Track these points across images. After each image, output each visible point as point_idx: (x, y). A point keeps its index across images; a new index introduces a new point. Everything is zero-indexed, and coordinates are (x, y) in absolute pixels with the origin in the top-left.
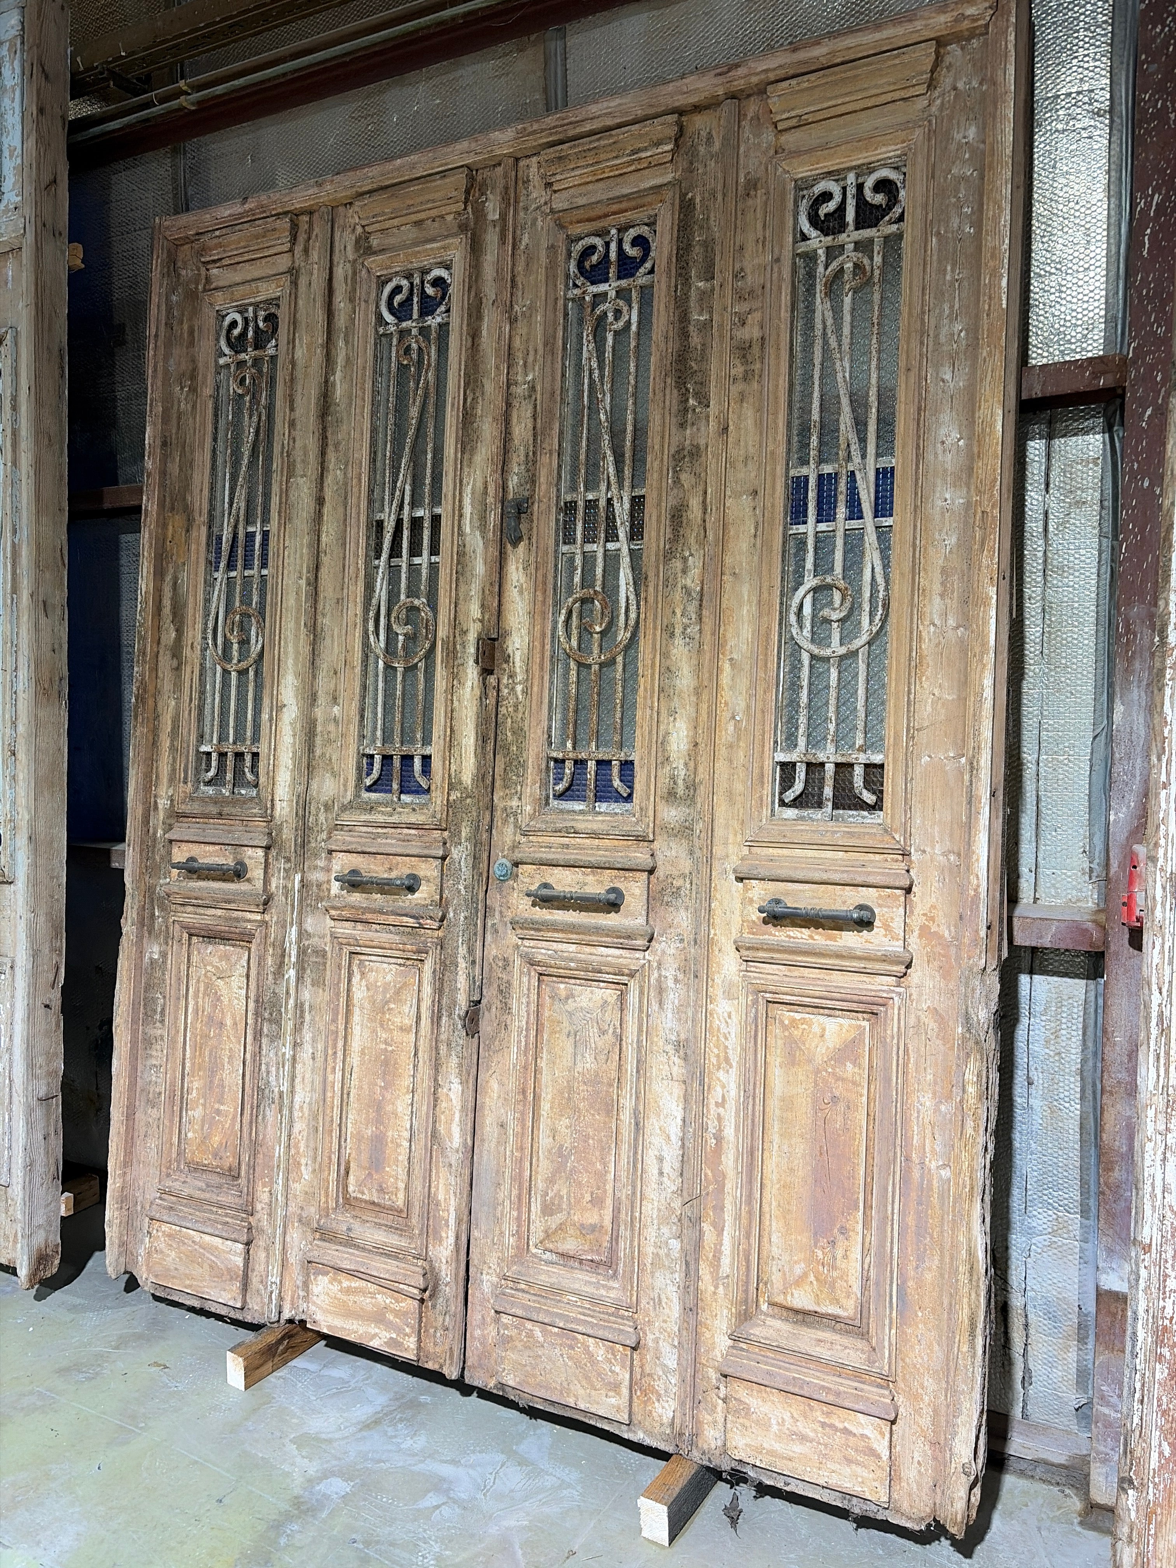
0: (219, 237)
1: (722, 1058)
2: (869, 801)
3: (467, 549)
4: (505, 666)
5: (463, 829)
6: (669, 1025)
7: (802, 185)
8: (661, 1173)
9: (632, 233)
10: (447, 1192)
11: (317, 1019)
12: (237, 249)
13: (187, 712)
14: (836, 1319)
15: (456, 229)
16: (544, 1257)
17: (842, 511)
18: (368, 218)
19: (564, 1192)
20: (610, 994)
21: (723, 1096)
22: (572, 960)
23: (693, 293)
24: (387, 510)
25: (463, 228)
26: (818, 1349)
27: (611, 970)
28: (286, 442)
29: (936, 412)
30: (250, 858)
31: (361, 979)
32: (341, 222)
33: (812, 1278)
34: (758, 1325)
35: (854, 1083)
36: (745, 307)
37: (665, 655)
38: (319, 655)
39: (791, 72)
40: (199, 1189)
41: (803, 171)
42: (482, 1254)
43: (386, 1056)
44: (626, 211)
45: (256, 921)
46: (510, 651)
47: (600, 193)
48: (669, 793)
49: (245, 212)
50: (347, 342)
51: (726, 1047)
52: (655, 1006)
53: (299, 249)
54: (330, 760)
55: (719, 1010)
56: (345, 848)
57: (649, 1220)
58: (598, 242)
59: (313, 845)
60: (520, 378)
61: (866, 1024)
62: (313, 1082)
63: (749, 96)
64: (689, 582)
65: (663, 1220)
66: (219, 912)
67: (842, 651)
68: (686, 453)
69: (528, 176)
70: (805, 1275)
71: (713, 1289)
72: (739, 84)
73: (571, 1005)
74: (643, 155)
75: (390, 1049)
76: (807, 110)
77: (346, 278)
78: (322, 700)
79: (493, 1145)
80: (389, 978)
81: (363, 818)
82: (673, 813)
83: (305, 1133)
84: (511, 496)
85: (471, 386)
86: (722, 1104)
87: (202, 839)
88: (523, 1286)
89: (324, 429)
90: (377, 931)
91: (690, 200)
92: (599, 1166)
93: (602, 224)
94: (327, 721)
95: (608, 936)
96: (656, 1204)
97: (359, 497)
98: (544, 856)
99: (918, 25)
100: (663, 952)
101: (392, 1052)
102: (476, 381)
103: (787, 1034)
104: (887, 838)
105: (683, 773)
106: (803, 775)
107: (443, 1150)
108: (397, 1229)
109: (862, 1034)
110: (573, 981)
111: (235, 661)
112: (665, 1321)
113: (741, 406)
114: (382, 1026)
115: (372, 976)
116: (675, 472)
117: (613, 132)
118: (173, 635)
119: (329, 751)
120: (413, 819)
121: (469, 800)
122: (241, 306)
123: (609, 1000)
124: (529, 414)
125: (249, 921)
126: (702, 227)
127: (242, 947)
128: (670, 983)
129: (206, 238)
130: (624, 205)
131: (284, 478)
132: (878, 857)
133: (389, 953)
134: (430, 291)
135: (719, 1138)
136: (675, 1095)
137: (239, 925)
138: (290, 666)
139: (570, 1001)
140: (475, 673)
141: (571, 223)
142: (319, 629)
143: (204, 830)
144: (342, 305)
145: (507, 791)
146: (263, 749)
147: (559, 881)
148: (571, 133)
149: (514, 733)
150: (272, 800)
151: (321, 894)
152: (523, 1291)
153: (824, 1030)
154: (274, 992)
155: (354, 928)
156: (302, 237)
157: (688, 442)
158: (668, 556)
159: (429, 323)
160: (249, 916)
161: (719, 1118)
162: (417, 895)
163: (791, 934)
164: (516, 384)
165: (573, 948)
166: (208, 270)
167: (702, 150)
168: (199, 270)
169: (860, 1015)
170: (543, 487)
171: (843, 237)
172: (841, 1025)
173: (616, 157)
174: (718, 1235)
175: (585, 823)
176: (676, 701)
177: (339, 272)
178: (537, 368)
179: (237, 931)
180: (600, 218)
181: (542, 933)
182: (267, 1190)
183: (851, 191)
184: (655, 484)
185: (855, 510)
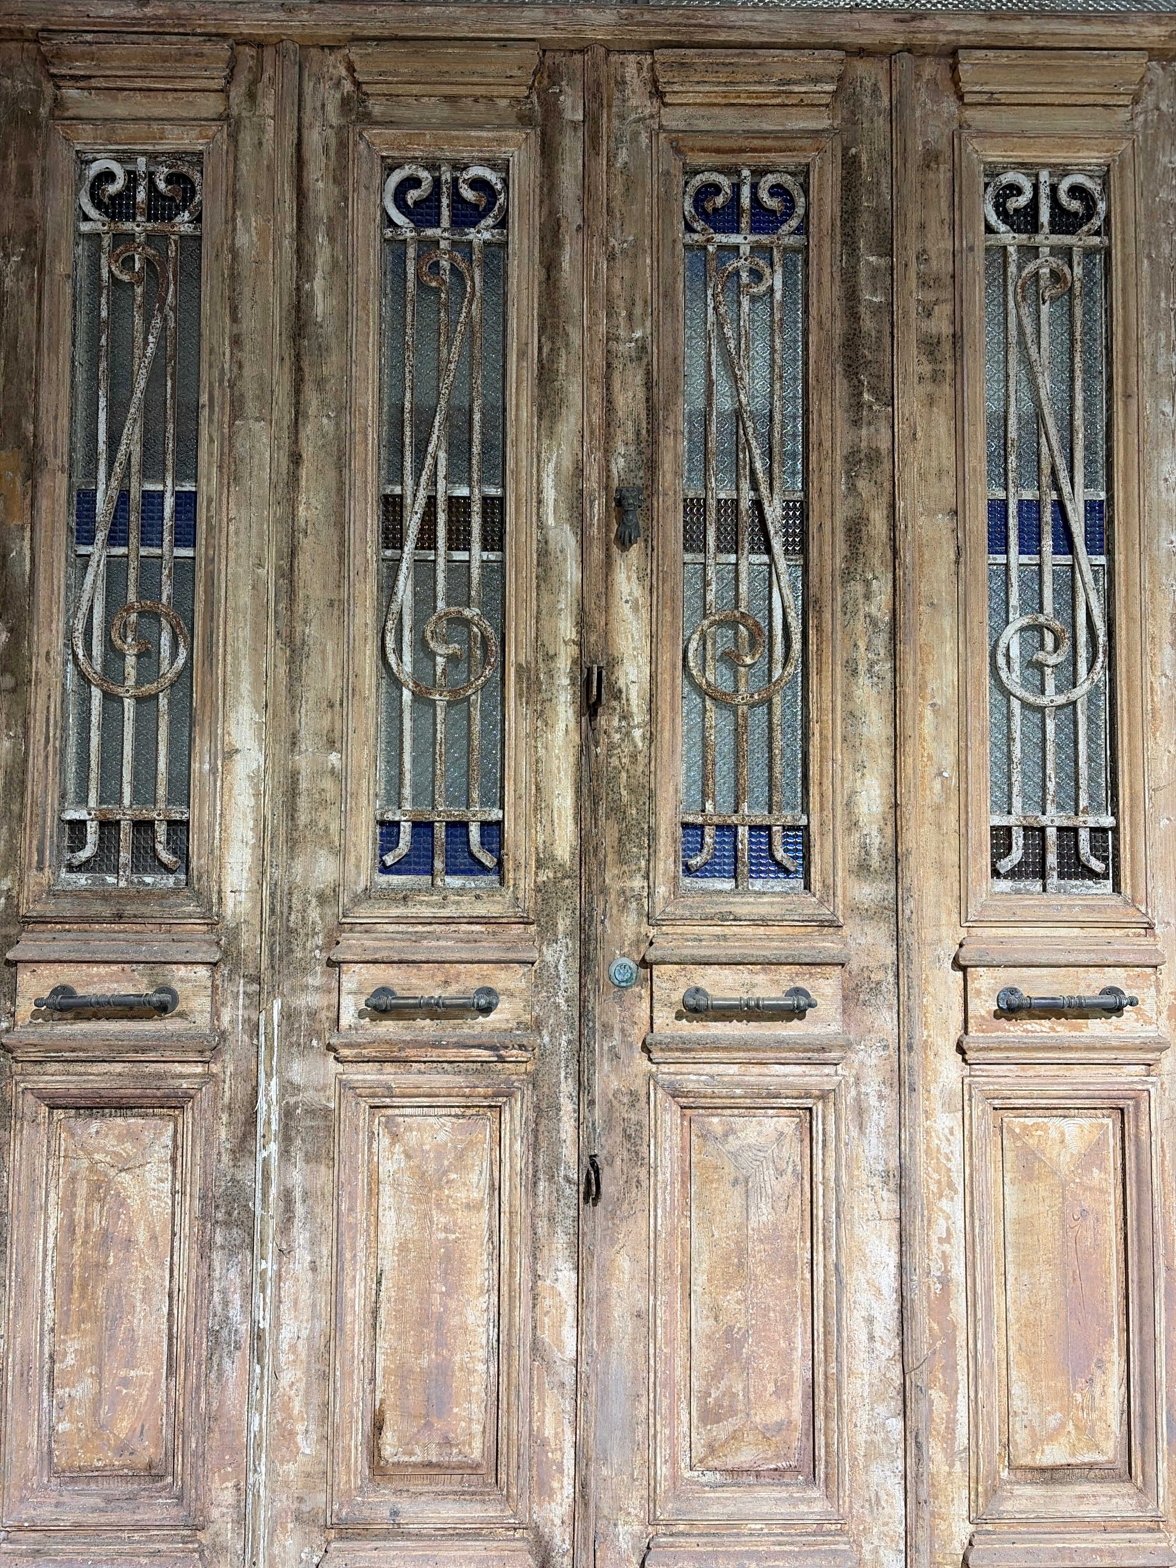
0: (90, 43)
1: (944, 1184)
2: (1098, 870)
3: (552, 546)
4: (615, 703)
5: (560, 921)
6: (874, 1152)
7: (993, 171)
8: (871, 1338)
9: (771, 179)
10: (559, 1423)
11: (318, 1210)
12: (123, 68)
13: (41, 759)
14: (1091, 1466)
15: (513, 120)
16: (703, 1480)
17: (1048, 544)
18: (369, 73)
19: (739, 1388)
20: (786, 1124)
21: (948, 1230)
22: (738, 1085)
23: (862, 267)
24: (409, 481)
25: (525, 120)
26: (1082, 1508)
27: (795, 1093)
28: (226, 366)
29: (1157, 446)
30: (182, 980)
31: (393, 1144)
32: (315, 68)
33: (1070, 1427)
34: (1006, 1499)
35: (1102, 1191)
36: (931, 296)
37: (848, 697)
38: (299, 679)
39: (986, 41)
40: (94, 1510)
41: (994, 155)
42: (616, 1498)
43: (447, 1249)
44: (769, 150)
45: (195, 1075)
46: (621, 683)
47: (730, 120)
48: (860, 866)
49: (145, 17)
50: (332, 240)
51: (949, 1170)
52: (854, 1132)
53: (237, 92)
54: (327, 830)
55: (938, 1126)
56: (369, 958)
57: (859, 1400)
58: (724, 181)
59: (299, 955)
60: (622, 333)
61: (1108, 1121)
62: (314, 1305)
63: (925, 55)
64: (874, 610)
65: (878, 1397)
66: (118, 1068)
67: (1061, 700)
68: (862, 456)
69: (623, 77)
70: (1063, 1425)
71: (947, 1468)
72: (925, 38)
73: (733, 1143)
74: (796, 89)
75: (452, 1237)
76: (1001, 89)
77: (326, 149)
78: (306, 743)
79: (625, 1344)
80: (442, 1137)
81: (395, 911)
82: (867, 889)
83: (302, 1385)
84: (615, 483)
85: (549, 331)
86: (947, 1239)
87: (87, 957)
88: (681, 1528)
89: (298, 357)
90: (420, 1072)
91: (854, 156)
92: (783, 1344)
93: (734, 160)
94: (318, 774)
95: (791, 1050)
96: (866, 1378)
97: (365, 460)
98: (695, 952)
99: (1131, 30)
100: (862, 1064)
101: (455, 1241)
102: (555, 326)
103: (1019, 1144)
104: (1131, 910)
105: (877, 841)
106: (1021, 841)
107: (548, 1365)
108: (474, 1494)
109: (1106, 1133)
110: (729, 1112)
111: (131, 682)
112: (887, 1524)
113: (931, 411)
114: (439, 1206)
115: (412, 1138)
116: (849, 477)
117: (759, 52)
118: (4, 636)
119: (323, 818)
120: (481, 909)
121: (567, 882)
122: (124, 152)
123: (786, 1130)
124: (639, 379)
125: (181, 1076)
126: (870, 192)
127: (162, 1117)
128: (873, 1101)
130: (769, 143)
131: (226, 419)
132: (1118, 932)
133: (441, 1101)
134: (468, 194)
135: (945, 1281)
136: (886, 1238)
137: (162, 1084)
138: (245, 693)
139: (730, 1138)
140: (571, 711)
141: (692, 150)
142: (298, 642)
143: (86, 942)
144: (320, 185)
145: (625, 868)
146: (198, 815)
147: (715, 984)
148: (698, 38)
149: (632, 791)
150: (220, 892)
151: (317, 1026)
152: (682, 1534)
153: (1063, 1134)
154: (233, 1180)
155: (380, 1072)
156: (243, 78)
157: (864, 444)
158: (847, 576)
159: (471, 237)
160: (178, 1068)
161: (945, 1257)
162: (492, 1016)
163: (1029, 1027)
164: (617, 339)
165: (734, 1069)
166: (59, 88)
167: (867, 101)
168: (39, 84)
169: (1098, 1112)
170: (669, 476)
171: (1039, 238)
172: (1081, 1126)
173: (760, 83)
174: (950, 1401)
175: (743, 907)
176: (863, 754)
177: (314, 138)
178: (648, 324)
179: (159, 1093)
180: (731, 151)
181: (693, 1054)
182: (229, 1485)
183: (1044, 191)
184: (826, 488)
185: (1066, 544)
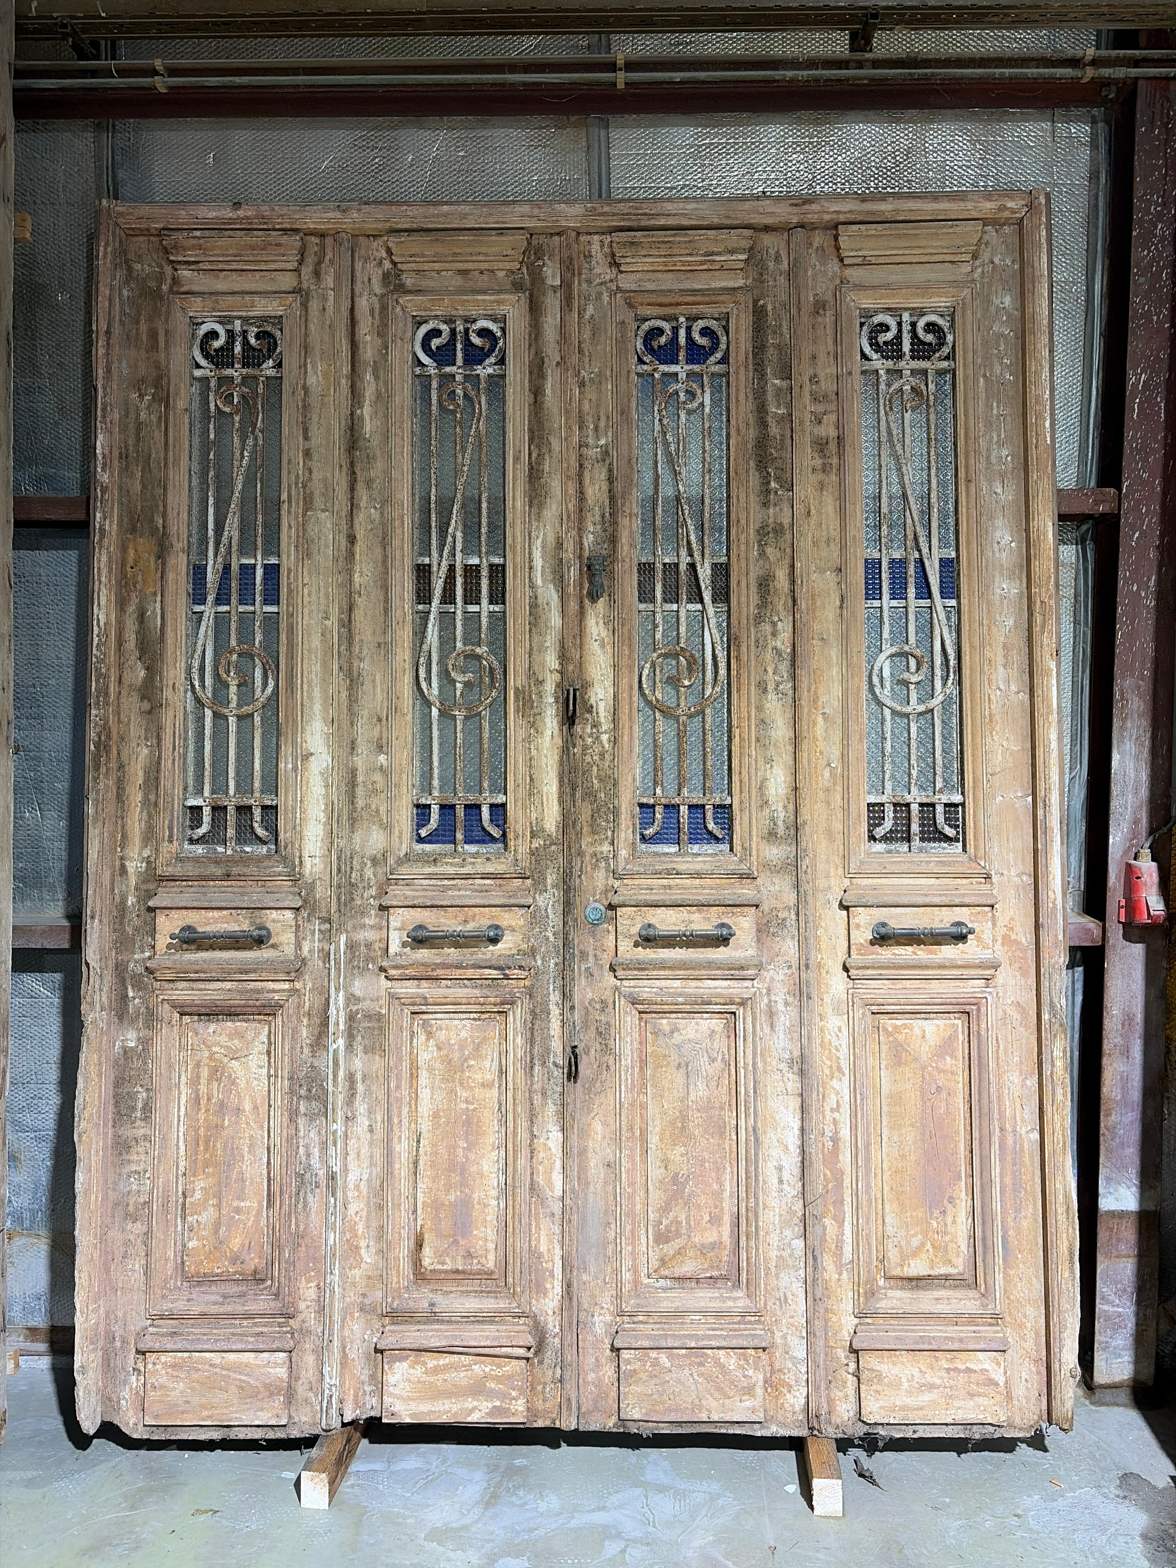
0: (199, 238)
1: (835, 1068)
2: (950, 835)
3: (540, 601)
4: (588, 716)
5: (549, 876)
6: (782, 1045)
7: (867, 314)
8: (781, 1182)
9: (701, 324)
10: (551, 1242)
11: (374, 1088)
12: (223, 255)
13: (170, 762)
14: (946, 1278)
15: (509, 287)
16: (658, 1285)
17: (911, 592)
18: (403, 255)
19: (682, 1217)
20: (717, 1024)
21: (838, 1102)
22: (680, 995)
23: (769, 388)
24: (435, 554)
25: (518, 287)
26: (939, 1306)
27: (722, 1001)
28: (300, 472)
29: (991, 518)
30: (274, 921)
31: (428, 1040)
32: (363, 252)
33: (929, 1246)
34: (882, 1299)
35: (952, 1073)
36: (820, 408)
37: (760, 708)
38: (356, 701)
39: (860, 218)
40: (215, 1303)
41: (867, 302)
42: (593, 1296)
43: (467, 1116)
44: (699, 304)
45: (284, 990)
46: (592, 701)
47: (668, 282)
48: (770, 834)
49: (238, 218)
50: (377, 378)
51: (838, 1058)
52: (767, 1030)
53: (307, 271)
54: (377, 811)
55: (830, 1026)
56: (410, 904)
57: (771, 1226)
58: (666, 326)
59: (359, 903)
60: (591, 441)
61: (959, 1022)
62: (371, 1157)
63: (816, 228)
64: (779, 644)
65: (785, 1224)
66: (228, 985)
67: (921, 708)
68: (770, 529)
69: (590, 252)
70: (923, 1245)
71: (837, 1276)
72: (812, 218)
73: (677, 1038)
74: (718, 258)
75: (471, 1107)
76: (872, 253)
77: (372, 311)
78: (362, 748)
79: (599, 1186)
80: (464, 1034)
81: (428, 870)
82: (775, 851)
83: (364, 1214)
84: (586, 554)
85: (536, 441)
86: (837, 1109)
87: (206, 905)
88: (641, 1318)
89: (352, 464)
90: (447, 987)
91: (762, 306)
92: (715, 1187)
93: (673, 311)
94: (371, 770)
95: (719, 968)
96: (777, 1210)
97: (403, 540)
98: (647, 897)
100: (772, 979)
101: (474, 1110)
102: (541, 437)
103: (891, 1039)
104: (974, 865)
105: (782, 815)
106: (892, 815)
107: (543, 1201)
108: (489, 1292)
109: (956, 1031)
110: (674, 1015)
111: (233, 704)
112: (792, 1317)
113: (822, 494)
114: (461, 1084)
115: (442, 1035)
116: (760, 545)
117: (690, 232)
118: (142, 673)
119: (375, 802)
120: (490, 868)
121: (553, 848)
122: (225, 317)
123: (716, 1029)
124: (603, 476)
125: (274, 991)
126: (775, 332)
127: (260, 1021)
128: (781, 1007)
129: (180, 236)
130: (699, 299)
131: (301, 511)
132: (965, 881)
133: (463, 1008)
134: (476, 340)
135: (835, 1140)
136: (791, 1108)
137: (261, 996)
138: (317, 712)
139: (675, 1034)
140: (555, 722)
141: (641, 304)
142: (355, 674)
143: (205, 894)
144: (368, 338)
145: (596, 837)
146: (282, 801)
147: (663, 921)
148: (644, 223)
149: (600, 780)
150: (300, 857)
151: (372, 954)
152: (642, 1322)
153: (924, 1031)
154: (312, 1066)
155: (418, 987)
156: (310, 260)
157: (771, 520)
158: (759, 619)
159: (478, 372)
160: (271, 985)
161: (835, 1122)
162: (500, 945)
163: (896, 952)
164: (587, 446)
165: (677, 983)
166: (176, 270)
167: (771, 265)
168: (161, 267)
169: (951, 1015)
170: (626, 548)
171: (902, 364)
172: (938, 1026)
173: (690, 255)
174: (839, 1227)
175: (684, 864)
176: (772, 751)
177: (363, 304)
178: (610, 434)
179: (258, 1003)
180: (671, 305)
181: (646, 972)
182: (313, 1285)
183: (906, 328)
184: (743, 554)
185: (924, 591)
